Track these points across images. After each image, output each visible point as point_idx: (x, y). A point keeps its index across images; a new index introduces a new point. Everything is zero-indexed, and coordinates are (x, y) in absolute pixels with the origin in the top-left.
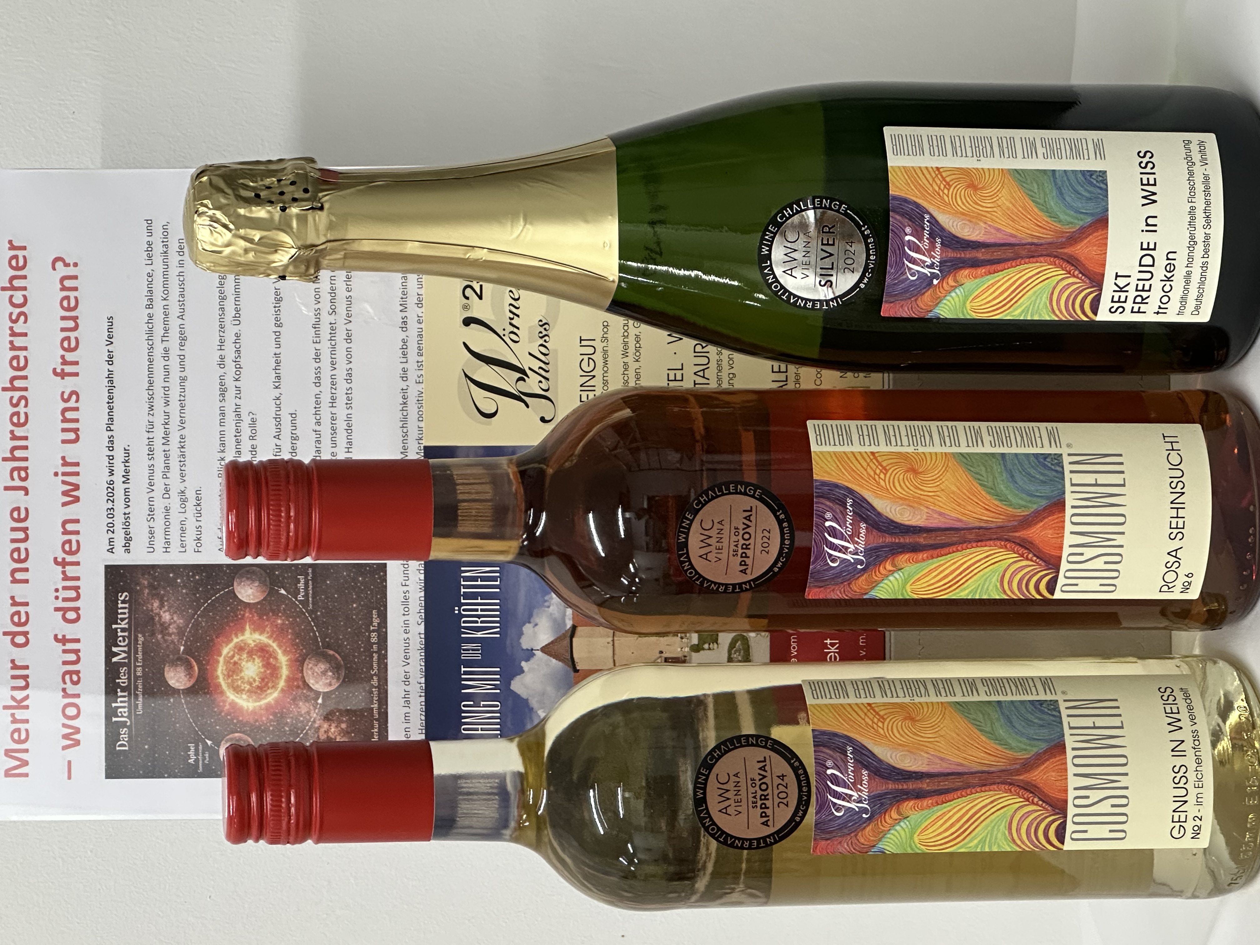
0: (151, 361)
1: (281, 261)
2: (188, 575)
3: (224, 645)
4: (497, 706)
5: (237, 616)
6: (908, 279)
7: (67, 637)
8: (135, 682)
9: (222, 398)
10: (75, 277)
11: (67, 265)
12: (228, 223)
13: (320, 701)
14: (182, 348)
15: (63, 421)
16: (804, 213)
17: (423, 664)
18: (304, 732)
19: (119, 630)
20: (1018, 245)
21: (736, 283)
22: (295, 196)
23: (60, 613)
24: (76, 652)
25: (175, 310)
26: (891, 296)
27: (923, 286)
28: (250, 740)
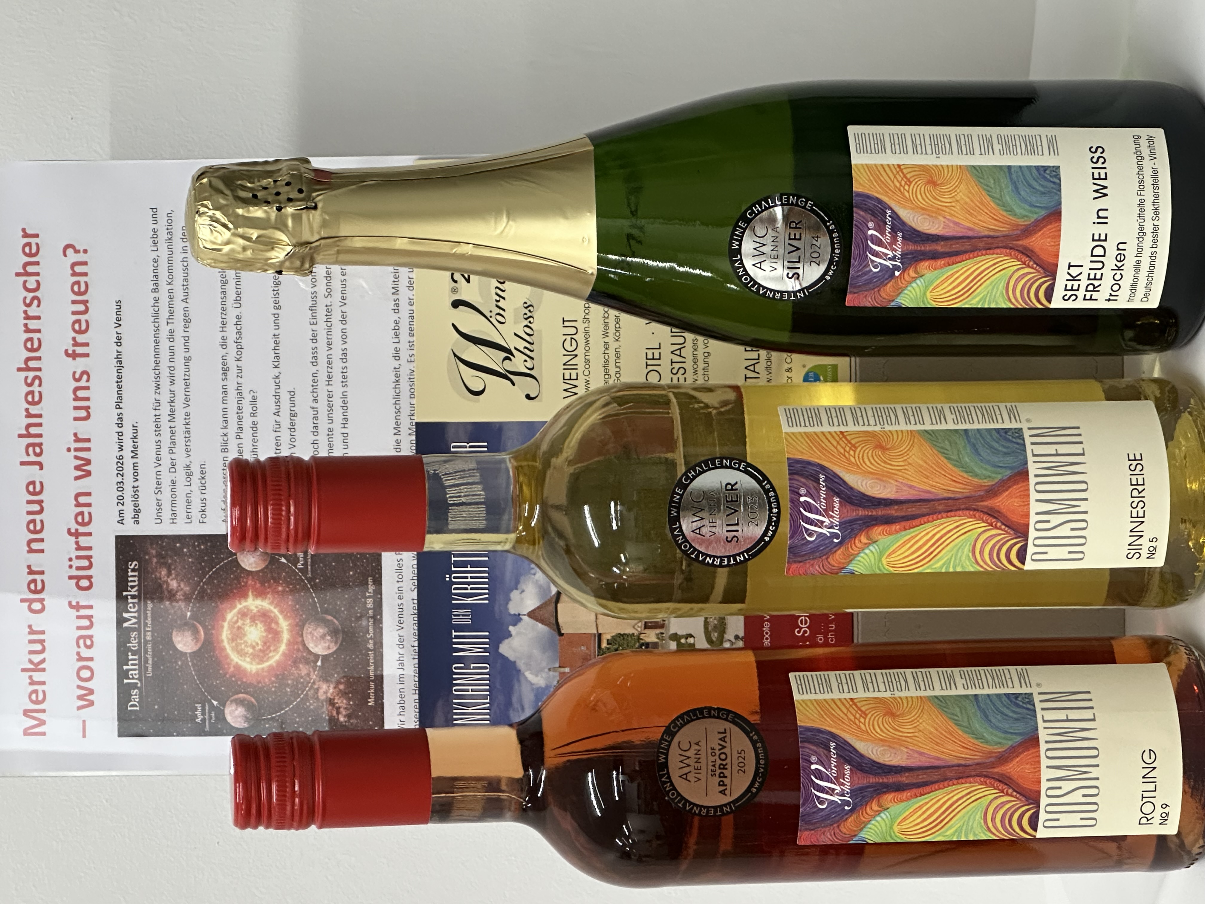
0: (157, 343)
1: (277, 257)
2: (194, 545)
3: (228, 611)
4: (486, 668)
5: (240, 583)
6: (871, 271)
7: (81, 604)
8: (145, 645)
9: (224, 377)
10: (85, 263)
11: (77, 251)
12: (227, 222)
13: (319, 663)
14: (186, 330)
15: (75, 400)
16: (771, 210)
17: (416, 628)
18: (305, 692)
19: (129, 597)
20: (975, 238)
21: (709, 274)
22: (291, 196)
23: (74, 581)
24: (89, 618)
25: (179, 294)
26: (855, 287)
27: (886, 276)
28: (253, 700)
